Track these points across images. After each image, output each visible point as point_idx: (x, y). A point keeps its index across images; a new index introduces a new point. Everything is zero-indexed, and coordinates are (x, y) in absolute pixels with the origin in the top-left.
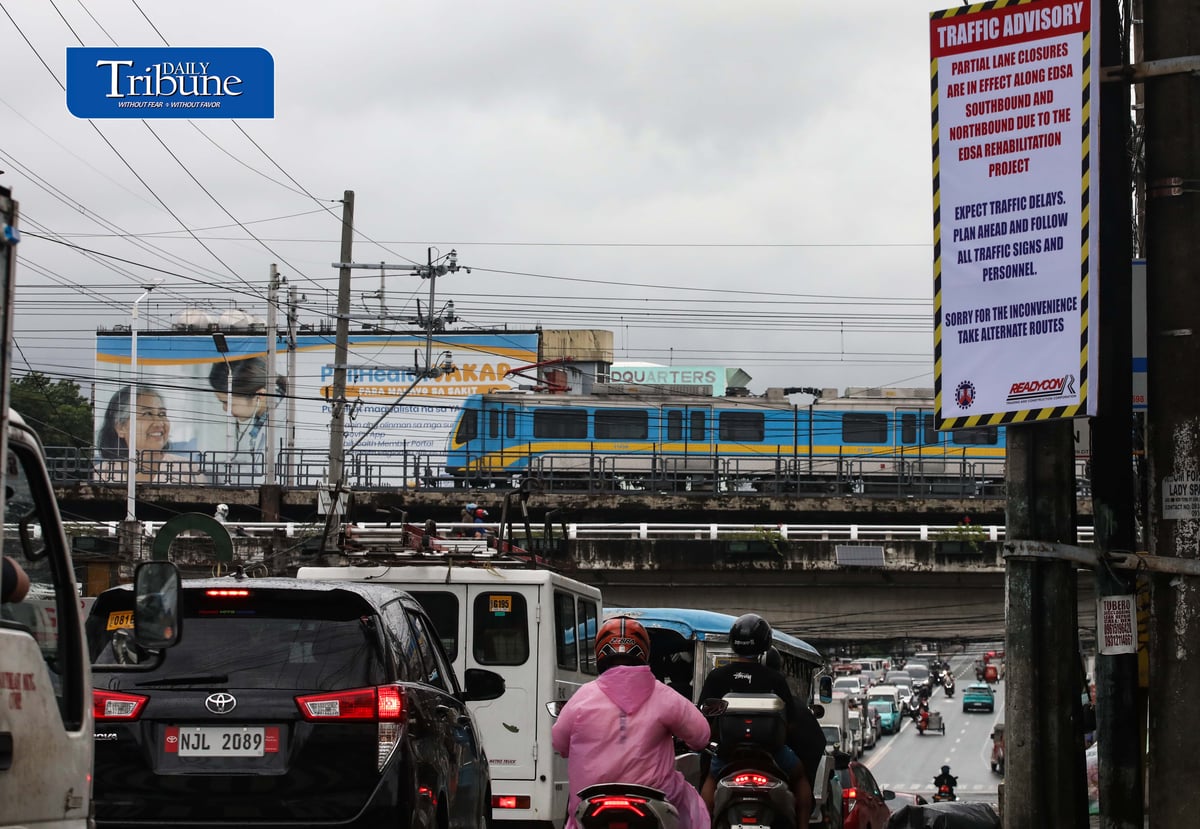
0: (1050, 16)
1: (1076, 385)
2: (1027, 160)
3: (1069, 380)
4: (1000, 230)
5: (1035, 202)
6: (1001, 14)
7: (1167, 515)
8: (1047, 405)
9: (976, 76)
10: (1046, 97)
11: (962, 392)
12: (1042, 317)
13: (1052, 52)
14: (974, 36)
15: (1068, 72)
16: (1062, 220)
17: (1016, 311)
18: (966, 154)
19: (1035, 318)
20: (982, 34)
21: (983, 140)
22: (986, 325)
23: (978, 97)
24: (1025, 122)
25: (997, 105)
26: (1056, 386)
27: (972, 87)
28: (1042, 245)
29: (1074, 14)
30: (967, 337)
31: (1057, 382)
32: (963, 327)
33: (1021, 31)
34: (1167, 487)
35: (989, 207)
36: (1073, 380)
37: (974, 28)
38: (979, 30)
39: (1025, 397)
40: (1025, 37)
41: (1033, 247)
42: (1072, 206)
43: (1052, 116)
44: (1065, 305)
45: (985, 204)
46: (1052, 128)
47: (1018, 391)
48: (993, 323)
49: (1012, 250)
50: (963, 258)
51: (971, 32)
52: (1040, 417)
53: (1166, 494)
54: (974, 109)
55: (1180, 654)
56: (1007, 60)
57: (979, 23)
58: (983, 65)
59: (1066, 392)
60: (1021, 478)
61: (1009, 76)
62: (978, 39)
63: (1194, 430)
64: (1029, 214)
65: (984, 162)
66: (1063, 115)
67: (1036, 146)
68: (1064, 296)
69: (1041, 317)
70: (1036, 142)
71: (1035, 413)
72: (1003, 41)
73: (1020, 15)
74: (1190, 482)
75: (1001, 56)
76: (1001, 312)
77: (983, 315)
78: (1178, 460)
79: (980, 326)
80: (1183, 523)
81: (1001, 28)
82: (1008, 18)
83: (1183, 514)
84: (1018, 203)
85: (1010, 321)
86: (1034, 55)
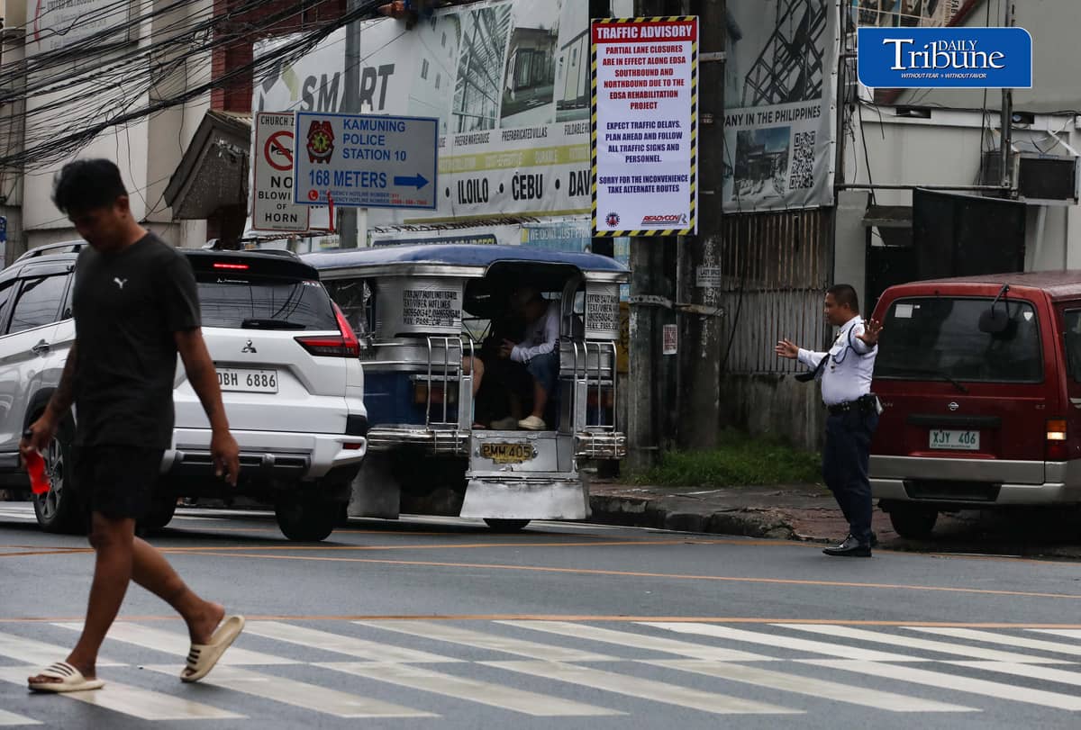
0: (671, 30)
1: (688, 219)
2: (656, 103)
3: (683, 216)
4: (638, 137)
5: (661, 125)
6: (639, 26)
7: (699, 285)
8: (668, 229)
9: (623, 56)
10: (670, 72)
11: (610, 218)
12: (664, 184)
13: (673, 49)
14: (621, 35)
15: (683, 60)
16: (679, 135)
17: (647, 179)
18: (614, 96)
19: (660, 184)
20: (626, 35)
21: (627, 90)
22: (626, 185)
23: (623, 67)
24: (657, 83)
25: (636, 73)
26: (675, 219)
27: (620, 62)
28: (666, 147)
29: (686, 31)
30: (614, 190)
31: (675, 217)
32: (611, 185)
33: (652, 35)
34: (699, 270)
35: (630, 124)
36: (685, 217)
37: (621, 31)
38: (624, 33)
39: (653, 223)
40: (654, 39)
41: (660, 148)
42: (685, 128)
43: (672, 82)
44: (680, 178)
45: (628, 123)
46: (672, 88)
47: (648, 220)
48: (631, 184)
49: (645, 148)
50: (611, 149)
51: (619, 33)
52: (663, 234)
53: (698, 274)
54: (619, 73)
55: (704, 355)
56: (644, 50)
57: (624, 29)
58: (627, 51)
59: (681, 222)
60: (645, 264)
61: (644, 59)
62: (624, 37)
63: (714, 242)
64: (657, 131)
65: (628, 101)
66: (680, 82)
67: (661, 96)
68: (680, 174)
69: (666, 183)
70: (662, 94)
71: (660, 232)
72: (639, 40)
73: (652, 28)
74: (711, 269)
75: (638, 48)
76: (637, 179)
77: (626, 179)
78: (706, 257)
79: (623, 185)
80: (707, 289)
81: (639, 32)
82: (643, 29)
83: (707, 284)
84: (651, 125)
85: (643, 184)
86: (660, 50)
